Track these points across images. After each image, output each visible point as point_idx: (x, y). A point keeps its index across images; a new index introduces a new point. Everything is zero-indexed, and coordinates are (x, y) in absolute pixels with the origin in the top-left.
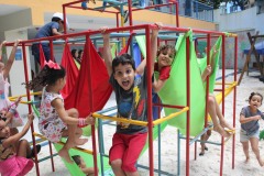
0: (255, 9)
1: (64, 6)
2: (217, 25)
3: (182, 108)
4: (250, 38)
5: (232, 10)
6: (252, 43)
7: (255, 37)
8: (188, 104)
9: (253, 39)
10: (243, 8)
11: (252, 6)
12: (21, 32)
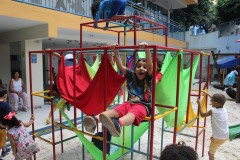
0: (217, 33)
1: (81, 25)
2: (187, 44)
3: (172, 108)
4: (214, 55)
5: (198, 32)
6: (215, 59)
7: (217, 55)
8: (177, 105)
9: (216, 56)
10: (207, 32)
11: (214, 30)
12: (37, 42)
